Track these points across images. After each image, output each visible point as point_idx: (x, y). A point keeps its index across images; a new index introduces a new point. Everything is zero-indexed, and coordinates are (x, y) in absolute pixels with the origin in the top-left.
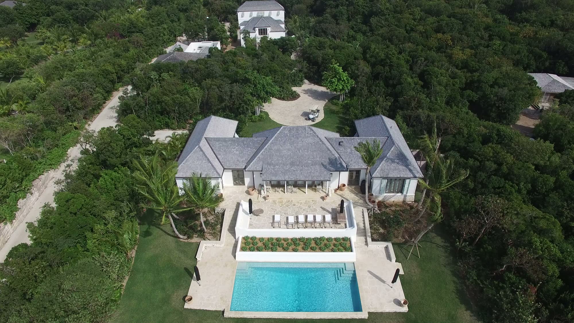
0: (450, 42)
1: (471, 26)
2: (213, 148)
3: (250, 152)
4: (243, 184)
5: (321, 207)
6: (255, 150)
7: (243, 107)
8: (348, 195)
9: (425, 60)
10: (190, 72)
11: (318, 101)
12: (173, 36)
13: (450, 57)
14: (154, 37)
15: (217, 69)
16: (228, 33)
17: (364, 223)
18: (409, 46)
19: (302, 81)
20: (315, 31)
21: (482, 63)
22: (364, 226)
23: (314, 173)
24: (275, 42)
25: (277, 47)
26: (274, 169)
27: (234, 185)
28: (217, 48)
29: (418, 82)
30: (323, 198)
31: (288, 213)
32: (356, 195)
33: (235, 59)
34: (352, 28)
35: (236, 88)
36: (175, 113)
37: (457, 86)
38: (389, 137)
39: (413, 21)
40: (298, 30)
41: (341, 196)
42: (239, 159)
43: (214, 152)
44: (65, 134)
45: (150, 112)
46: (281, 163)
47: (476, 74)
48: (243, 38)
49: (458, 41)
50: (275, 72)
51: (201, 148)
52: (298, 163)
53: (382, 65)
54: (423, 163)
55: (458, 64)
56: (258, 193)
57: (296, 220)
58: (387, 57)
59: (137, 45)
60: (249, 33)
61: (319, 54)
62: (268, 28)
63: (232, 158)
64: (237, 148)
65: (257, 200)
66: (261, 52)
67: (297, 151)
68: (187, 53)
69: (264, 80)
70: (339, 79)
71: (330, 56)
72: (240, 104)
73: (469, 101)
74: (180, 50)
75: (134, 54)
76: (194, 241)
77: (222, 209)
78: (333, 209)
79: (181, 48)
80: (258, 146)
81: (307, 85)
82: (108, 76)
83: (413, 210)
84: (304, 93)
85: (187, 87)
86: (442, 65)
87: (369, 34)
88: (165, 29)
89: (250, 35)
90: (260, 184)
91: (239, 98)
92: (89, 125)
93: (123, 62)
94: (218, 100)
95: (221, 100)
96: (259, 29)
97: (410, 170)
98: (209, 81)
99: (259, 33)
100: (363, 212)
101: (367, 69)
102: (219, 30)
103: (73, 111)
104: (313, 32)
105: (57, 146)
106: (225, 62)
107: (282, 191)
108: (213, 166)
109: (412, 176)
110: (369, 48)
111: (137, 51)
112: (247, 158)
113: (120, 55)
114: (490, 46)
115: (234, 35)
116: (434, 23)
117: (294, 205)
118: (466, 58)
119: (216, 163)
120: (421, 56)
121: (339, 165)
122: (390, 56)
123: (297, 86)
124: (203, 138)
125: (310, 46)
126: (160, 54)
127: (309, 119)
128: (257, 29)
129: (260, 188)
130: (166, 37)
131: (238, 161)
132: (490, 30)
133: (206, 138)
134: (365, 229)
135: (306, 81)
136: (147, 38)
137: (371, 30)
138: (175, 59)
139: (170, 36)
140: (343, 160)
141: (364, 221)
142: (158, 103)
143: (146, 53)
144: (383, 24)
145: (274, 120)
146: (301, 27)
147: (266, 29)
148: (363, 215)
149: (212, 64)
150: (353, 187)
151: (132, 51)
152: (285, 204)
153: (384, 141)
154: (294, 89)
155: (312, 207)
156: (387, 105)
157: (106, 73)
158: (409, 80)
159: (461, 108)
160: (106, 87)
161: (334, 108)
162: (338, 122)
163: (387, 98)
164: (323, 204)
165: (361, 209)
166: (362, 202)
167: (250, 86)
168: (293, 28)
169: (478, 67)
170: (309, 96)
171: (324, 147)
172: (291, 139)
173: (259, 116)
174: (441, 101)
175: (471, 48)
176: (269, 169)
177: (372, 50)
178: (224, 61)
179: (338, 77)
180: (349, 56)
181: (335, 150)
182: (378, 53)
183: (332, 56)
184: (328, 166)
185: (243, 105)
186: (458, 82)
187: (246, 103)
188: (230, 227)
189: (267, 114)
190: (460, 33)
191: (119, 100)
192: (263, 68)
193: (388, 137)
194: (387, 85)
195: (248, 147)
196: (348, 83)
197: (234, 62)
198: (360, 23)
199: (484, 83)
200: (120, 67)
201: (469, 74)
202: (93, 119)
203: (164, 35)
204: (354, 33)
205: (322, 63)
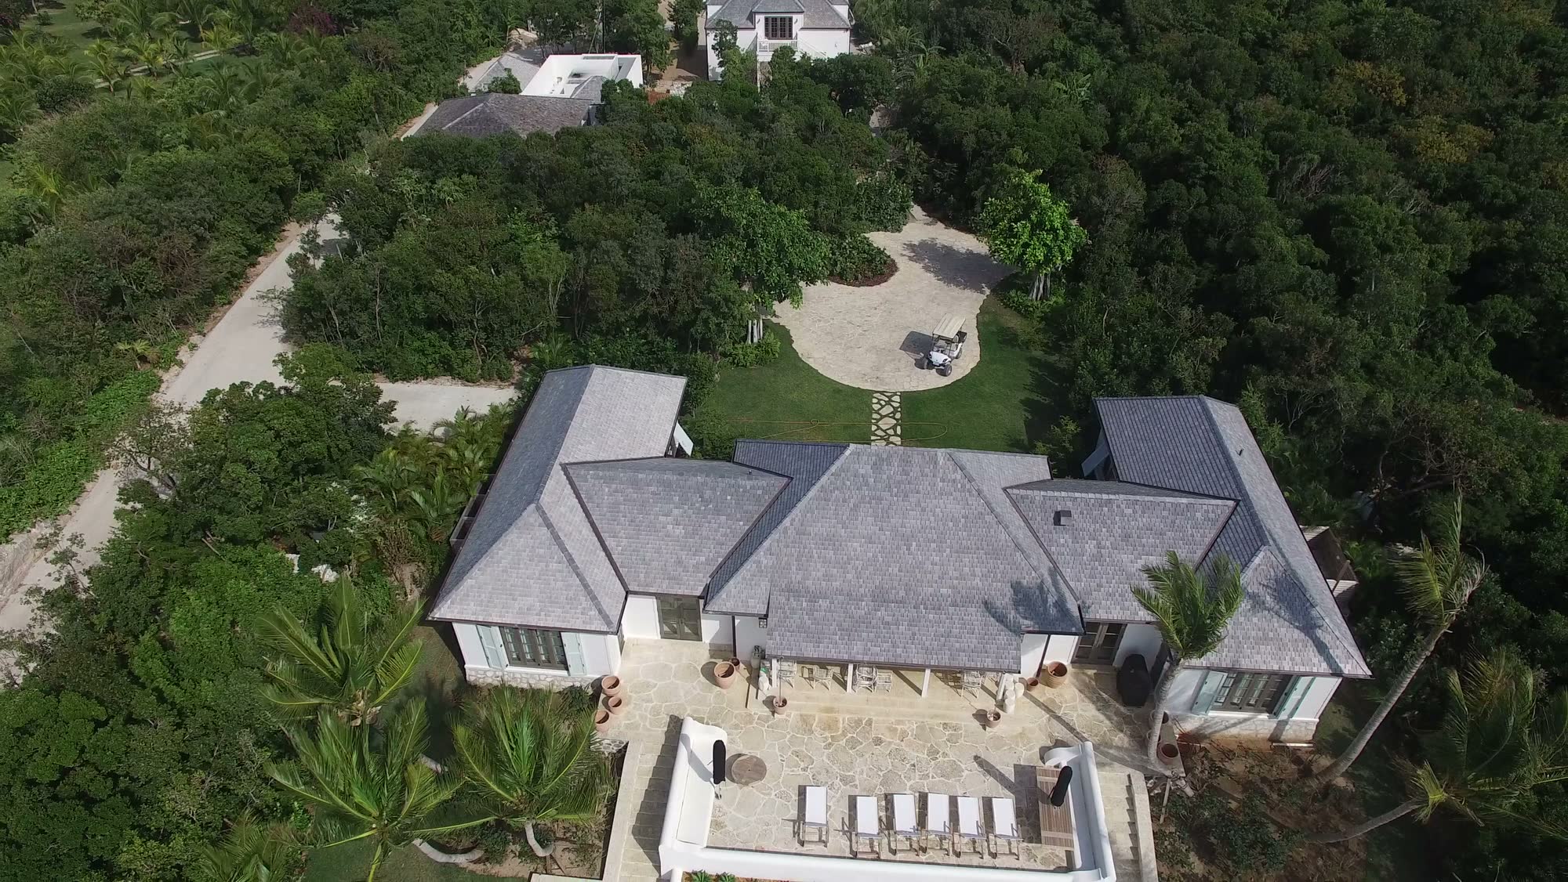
0: (1400, 96)
1: (1470, 36)
2: (589, 506)
3: (727, 531)
4: (697, 636)
5: (976, 758)
6: (742, 527)
7: (706, 322)
8: (1074, 708)
9: (1324, 162)
10: (533, 177)
11: (955, 291)
12: (495, 28)
13: (1404, 151)
14: (433, 33)
15: (625, 172)
16: (669, 25)
17: (1134, 836)
18: (1264, 107)
19: (903, 209)
20: (944, 29)
21: (1527, 182)
22: (1135, 849)
23: (959, 637)
24: (817, 71)
25: (825, 88)
26: (810, 612)
27: (664, 635)
28: (629, 84)
29: (1311, 253)
30: (982, 717)
31: (853, 779)
32: (1103, 706)
33: (687, 130)
34: (1065, 25)
35: (685, 246)
36: (473, 327)
37: (1442, 267)
38: (1241, 500)
39: (1266, 13)
40: (888, 22)
41: (1047, 710)
42: (683, 555)
43: (592, 524)
44: (101, 387)
45: (387, 317)
46: (840, 592)
47: (1512, 226)
48: (713, 47)
49: (1424, 91)
50: (818, 185)
51: (543, 514)
52: (902, 593)
53: (1178, 177)
54: (1345, 585)
55: (1436, 180)
56: (749, 680)
57: (883, 814)
58: (1199, 150)
59: (375, 61)
60: (734, 30)
61: (964, 121)
62: (795, 17)
63: (658, 551)
64: (676, 512)
65: (743, 711)
66: (770, 106)
67: (898, 548)
68: (533, 99)
69: (783, 224)
70: (1038, 226)
71: (1004, 136)
72: (698, 311)
73: (1496, 336)
74: (508, 86)
75: (364, 92)
76: (510, 874)
77: (614, 742)
78: (1019, 770)
79: (515, 80)
80: (755, 510)
81: (920, 228)
82: (267, 175)
83: (1314, 784)
84: (911, 258)
85: (521, 228)
86: (1386, 186)
87: (1120, 52)
88: (472, 7)
89: (735, 38)
90: (757, 648)
91: (692, 291)
92: (194, 347)
93: (323, 125)
94: (620, 291)
95: (630, 291)
96: (767, 19)
97: (1322, 648)
98: (592, 214)
99: (767, 29)
100: (1129, 788)
101: (1135, 195)
102: (638, 19)
103: (135, 298)
104: (937, 36)
105: (69, 434)
106: (652, 142)
107: (835, 678)
108: (586, 586)
109: (1324, 667)
110: (1128, 107)
111: (372, 81)
112: (714, 553)
113: (313, 98)
114: (1548, 116)
115: (687, 31)
116: (1339, 23)
117: (878, 741)
118: (1464, 159)
119: (600, 574)
120: (1309, 147)
121: (1053, 611)
122: (1208, 147)
123: (886, 229)
124: (557, 468)
125: (931, 89)
126: (447, 97)
127: (931, 365)
128: (760, 19)
129: (755, 663)
130: (473, 33)
131: (679, 562)
132: (1543, 54)
133: (565, 467)
134: (1136, 860)
135: (916, 211)
136: (409, 38)
137: (1131, 39)
138: (486, 120)
139: (486, 27)
140: (1066, 582)
141: (1133, 824)
142: (419, 289)
143: (406, 86)
144: (1166, 19)
145: (811, 363)
146: (897, 15)
147: (791, 19)
148: (1131, 800)
149: (606, 153)
150: (1091, 672)
151: (358, 84)
152: (844, 734)
153: (1222, 519)
154: (879, 239)
155: (945, 755)
156: (1213, 346)
157: (256, 167)
158: (1282, 242)
159: (1468, 363)
160: (257, 215)
161: (1013, 322)
162: (1029, 380)
163: (1213, 317)
164: (983, 741)
165: (1120, 773)
166: (1126, 745)
167: (731, 245)
168: (873, 17)
169: (1512, 197)
170: (927, 268)
171: (1003, 536)
172: (880, 499)
173: (759, 345)
174: (1402, 338)
175: (1478, 119)
176: (793, 611)
177: (1140, 114)
178: (648, 135)
179: (1033, 217)
180: (1064, 134)
181: (1041, 545)
182: (1157, 128)
183: (1011, 135)
184: (1012, 615)
185: (704, 315)
186: (1449, 252)
187: (715, 309)
188: (639, 817)
189: (784, 335)
190: (1431, 61)
191: (289, 270)
192: (777, 168)
193: (1237, 502)
194: (1199, 254)
195: (717, 512)
196: (1067, 238)
197: (681, 143)
198: (1089, 9)
199: (1549, 262)
200: (312, 141)
201: (1481, 224)
202: (210, 323)
203: (468, 24)
204: (1070, 43)
205: (976, 154)
